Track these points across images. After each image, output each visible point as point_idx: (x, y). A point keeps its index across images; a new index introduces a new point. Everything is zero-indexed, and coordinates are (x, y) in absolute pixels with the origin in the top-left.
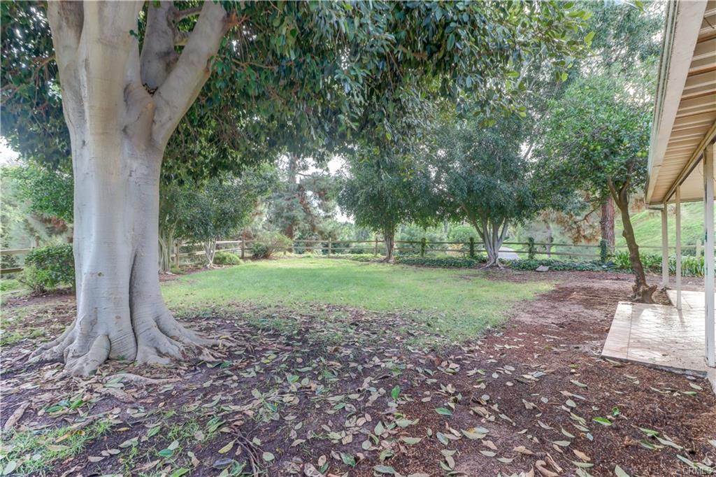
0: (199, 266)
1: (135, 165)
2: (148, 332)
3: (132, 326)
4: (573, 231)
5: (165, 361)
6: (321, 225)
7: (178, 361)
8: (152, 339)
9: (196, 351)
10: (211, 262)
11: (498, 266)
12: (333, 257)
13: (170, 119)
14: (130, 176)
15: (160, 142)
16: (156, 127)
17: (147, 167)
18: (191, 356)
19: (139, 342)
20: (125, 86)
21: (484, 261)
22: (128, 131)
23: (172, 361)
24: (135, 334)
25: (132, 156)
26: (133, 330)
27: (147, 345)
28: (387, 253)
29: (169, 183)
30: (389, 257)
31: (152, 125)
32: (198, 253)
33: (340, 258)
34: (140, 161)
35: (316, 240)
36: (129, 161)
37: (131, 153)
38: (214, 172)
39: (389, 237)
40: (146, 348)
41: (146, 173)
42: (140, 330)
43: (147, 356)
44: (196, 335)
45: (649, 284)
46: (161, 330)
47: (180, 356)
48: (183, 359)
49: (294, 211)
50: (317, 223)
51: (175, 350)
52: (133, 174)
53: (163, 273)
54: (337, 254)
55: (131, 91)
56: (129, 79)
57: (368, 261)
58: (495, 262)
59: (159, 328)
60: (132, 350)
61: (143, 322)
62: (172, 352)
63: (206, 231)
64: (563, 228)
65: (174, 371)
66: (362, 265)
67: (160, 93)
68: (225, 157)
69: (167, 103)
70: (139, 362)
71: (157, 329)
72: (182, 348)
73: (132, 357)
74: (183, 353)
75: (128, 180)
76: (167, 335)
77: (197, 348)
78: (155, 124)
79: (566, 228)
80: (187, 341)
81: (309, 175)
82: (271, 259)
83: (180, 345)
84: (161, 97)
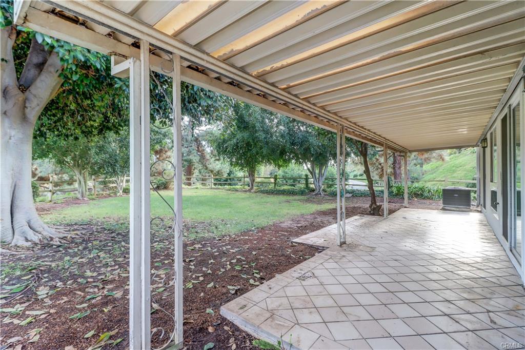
0: (112, 195)
1: (13, 133)
2: (21, 228)
3: (12, 224)
4: (379, 170)
5: (29, 244)
6: (211, 166)
7: (36, 244)
8: (23, 233)
9: (49, 239)
10: (121, 192)
11: (320, 194)
12: (214, 189)
13: (38, 105)
14: (10, 139)
15: (32, 119)
16: (27, 111)
17: (22, 134)
18: (46, 242)
19: (15, 234)
20: (4, 88)
21: (313, 191)
22: (7, 113)
23: (32, 244)
24: (13, 229)
25: (10, 128)
26: (13, 227)
27: (20, 236)
28: (250, 185)
29: (68, 139)
30: (252, 188)
31: (24, 109)
32: (111, 185)
33: (219, 189)
34: (17, 130)
35: (209, 176)
36: (8, 131)
37: (10, 126)
38: (100, 132)
39: (252, 174)
40: (18, 237)
41: (21, 137)
42: (16, 227)
43: (18, 241)
44: (56, 231)
45: (378, 204)
46: (31, 228)
47: (38, 241)
48: (39, 243)
49: (191, 156)
50: (209, 165)
51: (36, 238)
52: (12, 138)
53: (81, 199)
54: (217, 186)
55: (8, 91)
56: (7, 84)
57: (237, 191)
58: (319, 192)
59: (29, 226)
60: (10, 238)
61: (18, 223)
62: (34, 240)
63: (114, 171)
64: (373, 168)
65: (31, 249)
66: (231, 194)
67: (30, 90)
68: (108, 122)
69: (35, 96)
70: (13, 244)
71: (27, 226)
72: (40, 237)
73: (10, 242)
74: (40, 240)
75: (8, 142)
76: (34, 230)
77: (50, 237)
78: (27, 108)
79: (374, 168)
80: (45, 233)
81: (203, 130)
82: (169, 190)
83: (40, 235)
84: (31, 93)
